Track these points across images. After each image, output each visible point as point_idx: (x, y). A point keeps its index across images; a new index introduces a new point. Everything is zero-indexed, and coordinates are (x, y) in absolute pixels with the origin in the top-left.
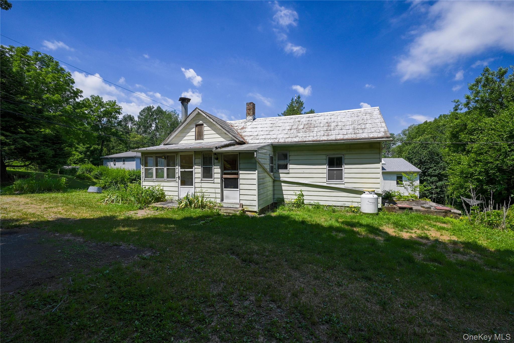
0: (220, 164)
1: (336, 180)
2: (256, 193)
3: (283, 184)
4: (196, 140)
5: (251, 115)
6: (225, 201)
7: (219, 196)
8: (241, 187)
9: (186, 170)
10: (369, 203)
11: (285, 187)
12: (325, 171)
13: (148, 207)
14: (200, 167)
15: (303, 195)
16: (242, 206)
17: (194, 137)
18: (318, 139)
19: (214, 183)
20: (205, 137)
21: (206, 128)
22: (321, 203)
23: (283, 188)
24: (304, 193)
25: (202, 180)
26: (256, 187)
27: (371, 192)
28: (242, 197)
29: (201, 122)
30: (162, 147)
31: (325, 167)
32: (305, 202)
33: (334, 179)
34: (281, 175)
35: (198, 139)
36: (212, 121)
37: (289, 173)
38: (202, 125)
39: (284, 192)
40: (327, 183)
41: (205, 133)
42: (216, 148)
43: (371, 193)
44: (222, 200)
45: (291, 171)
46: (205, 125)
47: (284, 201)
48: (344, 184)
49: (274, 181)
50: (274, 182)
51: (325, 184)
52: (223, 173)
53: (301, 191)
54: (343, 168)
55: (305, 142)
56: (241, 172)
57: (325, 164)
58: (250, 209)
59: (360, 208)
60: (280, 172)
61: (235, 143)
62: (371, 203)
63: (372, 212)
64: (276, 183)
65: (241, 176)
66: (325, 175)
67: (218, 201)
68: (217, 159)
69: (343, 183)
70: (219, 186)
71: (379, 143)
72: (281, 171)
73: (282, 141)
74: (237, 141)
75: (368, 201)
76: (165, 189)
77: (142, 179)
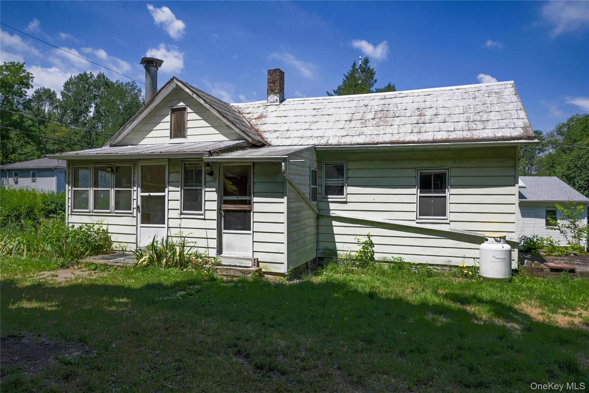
0: (216, 184)
1: (434, 216)
2: (284, 238)
3: (334, 223)
4: (171, 138)
5: (275, 94)
6: (225, 253)
7: (214, 243)
8: (256, 227)
9: (152, 194)
10: (494, 260)
11: (338, 228)
12: (414, 199)
13: (78, 263)
14: (179, 189)
15: (372, 244)
16: (257, 262)
17: (168, 133)
18: (402, 139)
19: (204, 219)
20: (189, 132)
21: (191, 116)
22: (407, 259)
23: (336, 230)
24: (374, 240)
25: (181, 214)
26: (284, 228)
27: (499, 239)
28: (258, 247)
29: (181, 104)
30: (106, 150)
31: (414, 191)
32: (376, 257)
33: (430, 215)
34: (332, 206)
35: (176, 136)
36: (202, 102)
37: (346, 202)
38: (184, 109)
39: (337, 238)
40: (418, 221)
41: (189, 124)
42: (210, 153)
43: (499, 242)
44: (220, 251)
45: (350, 198)
46: (189, 110)
47: (336, 255)
48: (449, 224)
49: (319, 217)
50: (318, 218)
51: (413, 224)
52: (221, 202)
53: (369, 236)
54: (447, 194)
55: (377, 143)
56: (255, 199)
57: (413, 187)
58: (273, 269)
59: (478, 268)
60: (329, 200)
61: (245, 145)
62: (499, 260)
63: (500, 277)
64: (323, 221)
65: (256, 207)
66: (414, 207)
67: (213, 253)
68: (211, 174)
69: (448, 221)
70: (214, 224)
71: (514, 147)
72: (331, 198)
73: (333, 141)
74: (250, 140)
75: (494, 257)
76: (111, 229)
77: (68, 211)
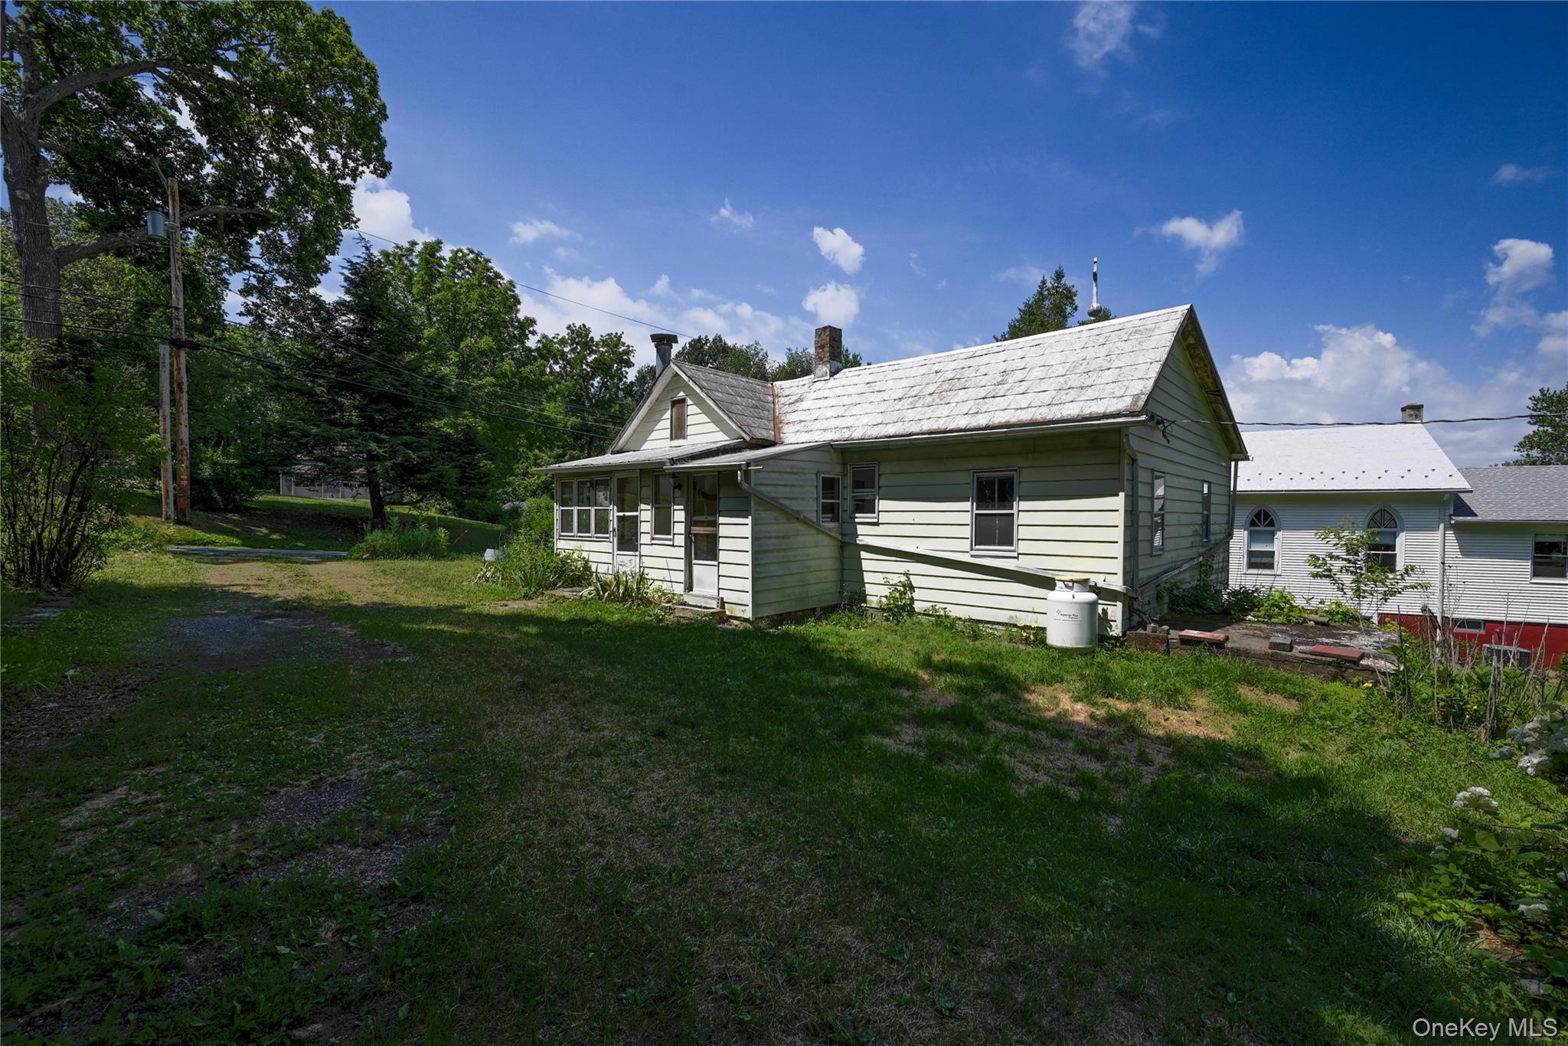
0: (683, 500)
1: (999, 544)
2: (747, 572)
3: (863, 554)
4: (672, 439)
5: (824, 363)
6: (696, 590)
7: (681, 577)
8: (723, 556)
9: (627, 514)
10: (1059, 616)
11: (869, 563)
12: (967, 518)
13: (543, 594)
14: (649, 507)
15: (912, 588)
16: (722, 603)
17: (668, 433)
18: (943, 427)
19: (673, 546)
20: (690, 430)
21: (692, 409)
22: (955, 612)
23: (866, 566)
24: (916, 581)
25: (653, 539)
26: (747, 558)
27: (1070, 584)
28: (725, 583)
29: (682, 394)
30: (608, 459)
31: (966, 505)
32: (918, 606)
33: (994, 544)
34: (860, 529)
35: (677, 438)
36: (698, 390)
37: (877, 524)
38: (683, 401)
39: (867, 577)
40: (973, 553)
41: (690, 420)
42: (673, 461)
43: (1071, 588)
44: (689, 587)
45: (883, 517)
46: (689, 402)
47: (865, 601)
48: (1017, 558)
49: (843, 545)
50: (842, 547)
51: (966, 558)
52: (690, 523)
53: (907, 574)
54: (1015, 511)
55: (910, 435)
56: (722, 520)
57: (966, 499)
58: (738, 612)
59: (1044, 629)
60: (857, 520)
62: (1066, 618)
63: (1068, 644)
64: (848, 550)
65: (723, 531)
66: (967, 532)
67: (679, 589)
68: (678, 487)
69: (1015, 554)
70: (681, 552)
71: (1118, 430)
72: (860, 517)
73: (858, 434)
75: (1058, 612)
76: (593, 557)
